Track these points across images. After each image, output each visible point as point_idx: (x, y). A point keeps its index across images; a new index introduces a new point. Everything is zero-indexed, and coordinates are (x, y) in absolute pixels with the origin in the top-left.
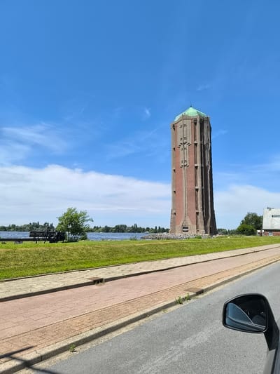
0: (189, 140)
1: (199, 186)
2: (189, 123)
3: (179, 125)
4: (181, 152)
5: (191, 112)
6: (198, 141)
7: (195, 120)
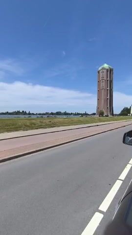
0: (105, 79)
1: (108, 97)
2: (105, 71)
3: (101, 72)
4: (102, 83)
5: (106, 66)
6: (109, 79)
7: (108, 70)
